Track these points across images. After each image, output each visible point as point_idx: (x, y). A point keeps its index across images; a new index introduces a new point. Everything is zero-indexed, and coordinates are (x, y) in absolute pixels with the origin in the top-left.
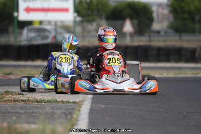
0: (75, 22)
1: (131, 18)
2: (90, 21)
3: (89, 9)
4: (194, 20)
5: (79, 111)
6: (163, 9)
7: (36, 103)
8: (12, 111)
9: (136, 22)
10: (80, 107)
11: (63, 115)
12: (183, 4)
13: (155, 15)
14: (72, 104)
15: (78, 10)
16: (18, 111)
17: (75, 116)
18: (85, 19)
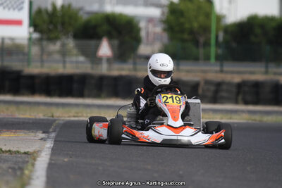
0: (30, 39)
1: (110, 37)
2: (52, 40)
3: (51, 22)
4: (197, 43)
5: (33, 165)
6: (155, 26)
9: (116, 42)
10: (35, 160)
11: (10, 170)
12: (182, 20)
13: (143, 34)
14: (23, 156)
15: (34, 24)
17: (27, 172)
18: (45, 36)
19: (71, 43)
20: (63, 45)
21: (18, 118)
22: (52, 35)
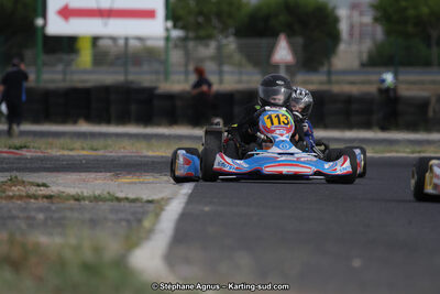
0: (167, 39)
1: (291, 35)
2: (204, 39)
3: (200, 13)
4: (427, 40)
5: (157, 215)
6: (361, 14)
7: (72, 202)
8: (21, 215)
9: (300, 40)
10: (162, 209)
11: (124, 224)
12: (403, 4)
13: (344, 27)
14: (145, 205)
16: (33, 214)
17: (147, 224)
18: (191, 35)
19: (231, 44)
20: (219, 48)
21: (145, 157)
22: (202, 33)
